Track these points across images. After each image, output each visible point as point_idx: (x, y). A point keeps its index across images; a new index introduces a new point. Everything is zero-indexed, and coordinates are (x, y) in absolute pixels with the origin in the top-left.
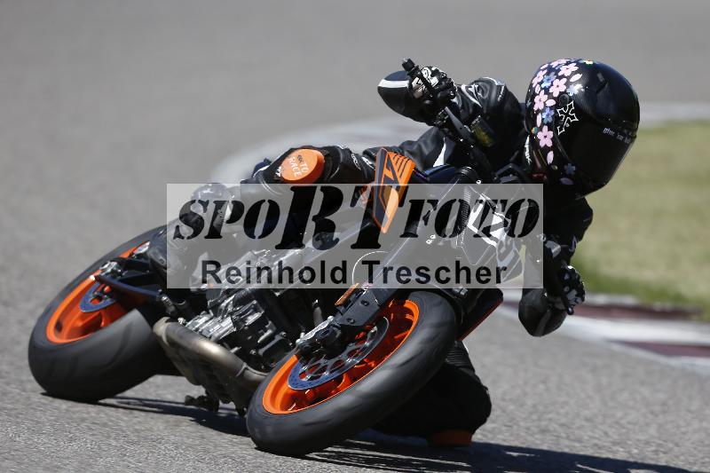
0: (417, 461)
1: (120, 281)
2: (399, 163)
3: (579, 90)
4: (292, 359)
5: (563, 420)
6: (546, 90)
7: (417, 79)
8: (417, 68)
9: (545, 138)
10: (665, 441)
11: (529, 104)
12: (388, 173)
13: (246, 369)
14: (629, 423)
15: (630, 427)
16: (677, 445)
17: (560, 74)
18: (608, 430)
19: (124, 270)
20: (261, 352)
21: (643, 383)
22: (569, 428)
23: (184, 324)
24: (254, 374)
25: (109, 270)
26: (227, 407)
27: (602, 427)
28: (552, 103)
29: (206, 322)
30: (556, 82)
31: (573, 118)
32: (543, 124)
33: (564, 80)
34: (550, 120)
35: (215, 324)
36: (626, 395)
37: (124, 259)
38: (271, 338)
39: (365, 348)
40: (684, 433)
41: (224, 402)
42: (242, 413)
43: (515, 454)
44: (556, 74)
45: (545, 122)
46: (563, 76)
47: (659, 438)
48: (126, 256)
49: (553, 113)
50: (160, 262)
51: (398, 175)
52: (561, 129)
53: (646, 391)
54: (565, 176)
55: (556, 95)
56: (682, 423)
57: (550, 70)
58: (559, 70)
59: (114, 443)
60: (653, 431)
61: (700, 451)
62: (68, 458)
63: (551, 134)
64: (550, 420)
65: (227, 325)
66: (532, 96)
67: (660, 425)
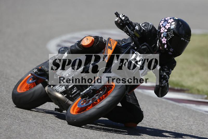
1: (37, 75)
2: (113, 42)
3: (174, 27)
4: (79, 99)
5: (148, 121)
6: (164, 27)
7: (118, 18)
8: (119, 14)
9: (164, 41)
10: (177, 128)
11: (159, 30)
12: (109, 45)
13: (68, 101)
14: (167, 122)
16: (181, 129)
17: (168, 22)
18: (161, 124)
20: (73, 96)
21: (171, 111)
22: (150, 123)
23: (53, 88)
27: (159, 123)
28: (166, 30)
29: (58, 87)
30: (167, 24)
31: (172, 35)
32: (163, 37)
33: (170, 24)
34: (166, 36)
35: (60, 88)
36: (166, 114)
37: (39, 69)
38: (76, 92)
40: (183, 126)
44: (167, 22)
45: (164, 36)
46: (169, 23)
47: (176, 127)
51: (112, 45)
52: (169, 38)
53: (172, 113)
54: (170, 52)
55: (167, 28)
56: (183, 123)
57: (165, 20)
58: (168, 21)
59: (17, 122)
60: (174, 125)
61: (187, 131)
62: (4, 125)
63: (166, 40)
65: (63, 88)
66: (160, 28)
67: (176, 123)
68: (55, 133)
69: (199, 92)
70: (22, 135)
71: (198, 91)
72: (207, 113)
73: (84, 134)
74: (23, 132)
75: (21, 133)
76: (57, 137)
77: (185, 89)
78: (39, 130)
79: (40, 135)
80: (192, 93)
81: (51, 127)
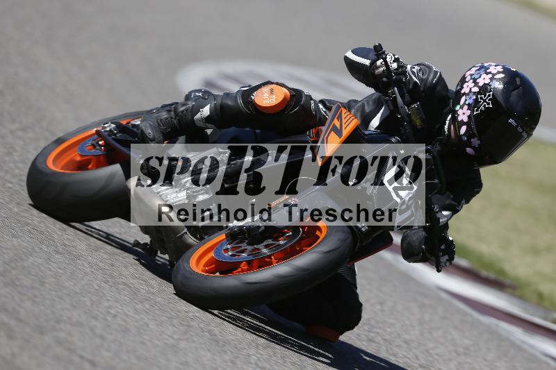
0: (293, 341)
1: (113, 139)
2: (347, 118)
4: (221, 236)
5: (387, 337)
6: (475, 80)
7: (381, 60)
8: (384, 52)
9: (463, 114)
11: (458, 88)
12: (337, 123)
13: (186, 233)
14: (437, 354)
15: (436, 357)
17: (488, 71)
18: (419, 354)
19: (120, 132)
21: (456, 328)
22: (390, 344)
24: (190, 239)
25: (108, 129)
26: (163, 258)
28: (476, 89)
30: (484, 76)
31: (488, 104)
32: (464, 104)
33: (490, 76)
36: (440, 332)
37: (122, 124)
39: (279, 245)
41: (161, 253)
42: (172, 264)
43: (368, 359)
44: (485, 71)
45: (467, 103)
46: (490, 73)
48: (124, 123)
49: (475, 97)
50: (148, 135)
51: (344, 126)
52: (477, 110)
53: (456, 334)
54: (471, 147)
55: (481, 84)
57: (482, 67)
58: (489, 68)
63: (469, 112)
64: (378, 333)
67: (459, 363)
68: (136, 303)
69: (540, 300)
70: (47, 285)
71: (541, 296)
72: (552, 363)
73: (210, 328)
74: (53, 280)
75: (45, 280)
76: (136, 317)
77: (507, 281)
78: (96, 287)
79: (93, 298)
80: (521, 298)
81: (130, 287)
